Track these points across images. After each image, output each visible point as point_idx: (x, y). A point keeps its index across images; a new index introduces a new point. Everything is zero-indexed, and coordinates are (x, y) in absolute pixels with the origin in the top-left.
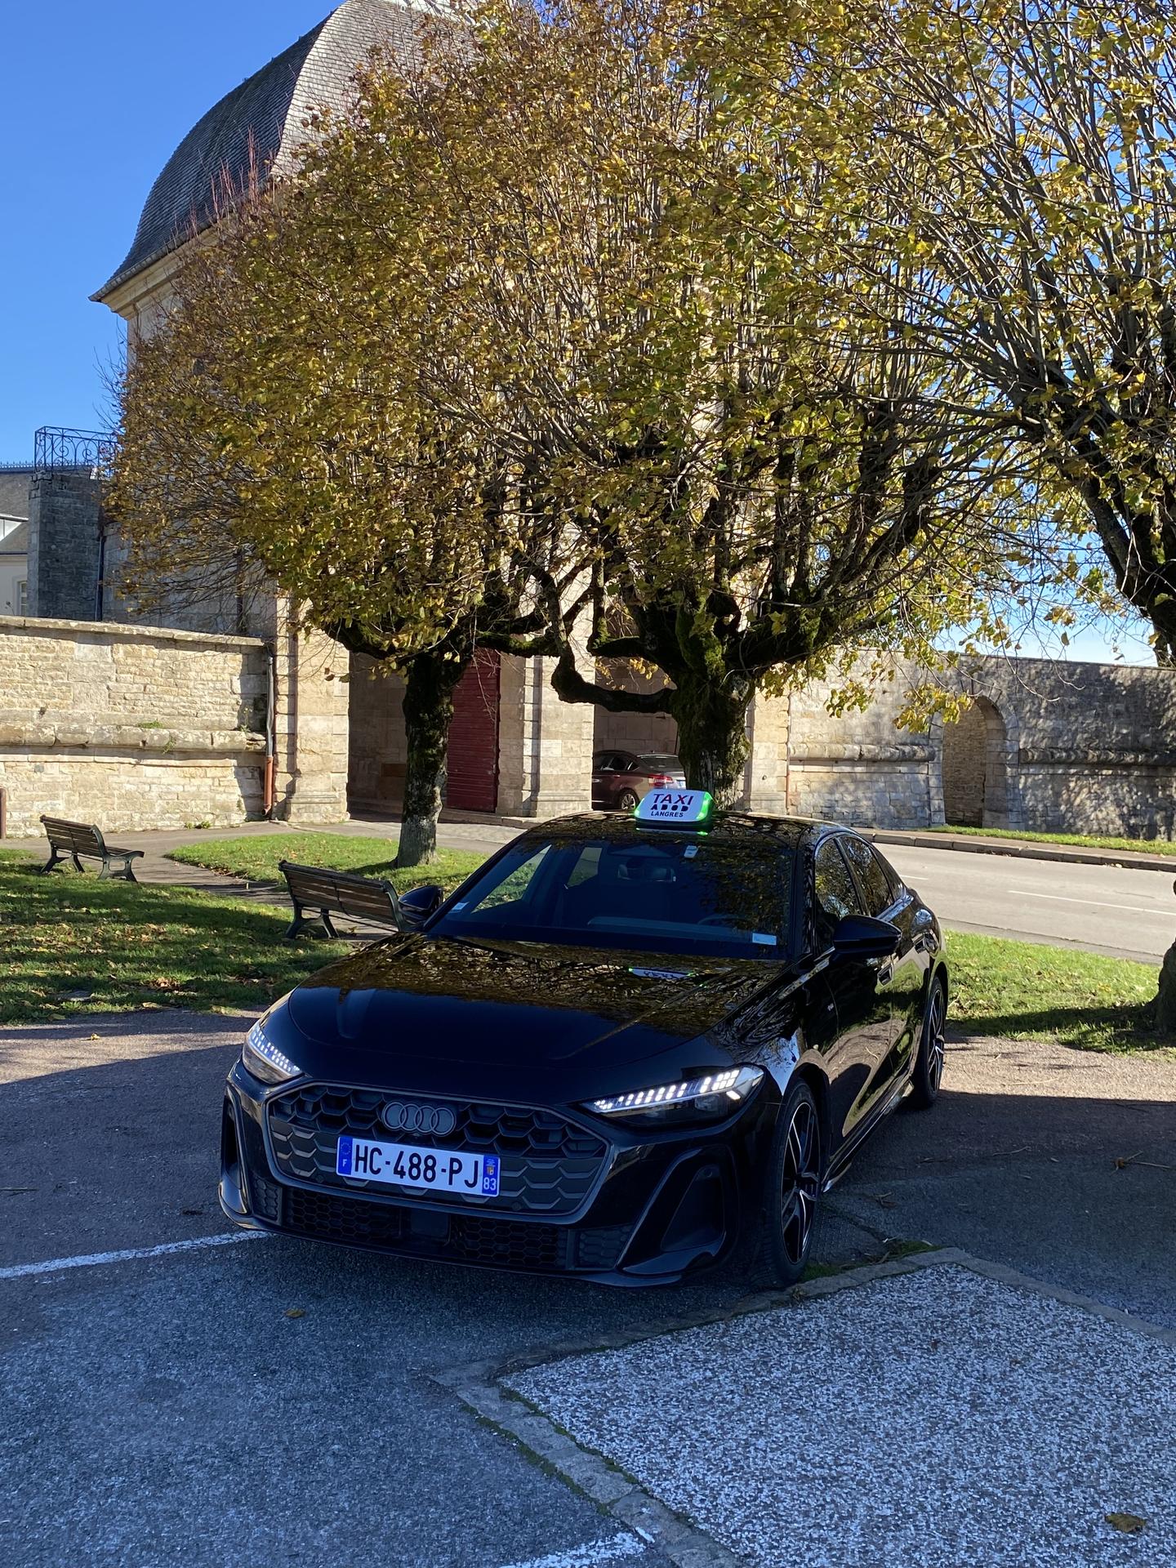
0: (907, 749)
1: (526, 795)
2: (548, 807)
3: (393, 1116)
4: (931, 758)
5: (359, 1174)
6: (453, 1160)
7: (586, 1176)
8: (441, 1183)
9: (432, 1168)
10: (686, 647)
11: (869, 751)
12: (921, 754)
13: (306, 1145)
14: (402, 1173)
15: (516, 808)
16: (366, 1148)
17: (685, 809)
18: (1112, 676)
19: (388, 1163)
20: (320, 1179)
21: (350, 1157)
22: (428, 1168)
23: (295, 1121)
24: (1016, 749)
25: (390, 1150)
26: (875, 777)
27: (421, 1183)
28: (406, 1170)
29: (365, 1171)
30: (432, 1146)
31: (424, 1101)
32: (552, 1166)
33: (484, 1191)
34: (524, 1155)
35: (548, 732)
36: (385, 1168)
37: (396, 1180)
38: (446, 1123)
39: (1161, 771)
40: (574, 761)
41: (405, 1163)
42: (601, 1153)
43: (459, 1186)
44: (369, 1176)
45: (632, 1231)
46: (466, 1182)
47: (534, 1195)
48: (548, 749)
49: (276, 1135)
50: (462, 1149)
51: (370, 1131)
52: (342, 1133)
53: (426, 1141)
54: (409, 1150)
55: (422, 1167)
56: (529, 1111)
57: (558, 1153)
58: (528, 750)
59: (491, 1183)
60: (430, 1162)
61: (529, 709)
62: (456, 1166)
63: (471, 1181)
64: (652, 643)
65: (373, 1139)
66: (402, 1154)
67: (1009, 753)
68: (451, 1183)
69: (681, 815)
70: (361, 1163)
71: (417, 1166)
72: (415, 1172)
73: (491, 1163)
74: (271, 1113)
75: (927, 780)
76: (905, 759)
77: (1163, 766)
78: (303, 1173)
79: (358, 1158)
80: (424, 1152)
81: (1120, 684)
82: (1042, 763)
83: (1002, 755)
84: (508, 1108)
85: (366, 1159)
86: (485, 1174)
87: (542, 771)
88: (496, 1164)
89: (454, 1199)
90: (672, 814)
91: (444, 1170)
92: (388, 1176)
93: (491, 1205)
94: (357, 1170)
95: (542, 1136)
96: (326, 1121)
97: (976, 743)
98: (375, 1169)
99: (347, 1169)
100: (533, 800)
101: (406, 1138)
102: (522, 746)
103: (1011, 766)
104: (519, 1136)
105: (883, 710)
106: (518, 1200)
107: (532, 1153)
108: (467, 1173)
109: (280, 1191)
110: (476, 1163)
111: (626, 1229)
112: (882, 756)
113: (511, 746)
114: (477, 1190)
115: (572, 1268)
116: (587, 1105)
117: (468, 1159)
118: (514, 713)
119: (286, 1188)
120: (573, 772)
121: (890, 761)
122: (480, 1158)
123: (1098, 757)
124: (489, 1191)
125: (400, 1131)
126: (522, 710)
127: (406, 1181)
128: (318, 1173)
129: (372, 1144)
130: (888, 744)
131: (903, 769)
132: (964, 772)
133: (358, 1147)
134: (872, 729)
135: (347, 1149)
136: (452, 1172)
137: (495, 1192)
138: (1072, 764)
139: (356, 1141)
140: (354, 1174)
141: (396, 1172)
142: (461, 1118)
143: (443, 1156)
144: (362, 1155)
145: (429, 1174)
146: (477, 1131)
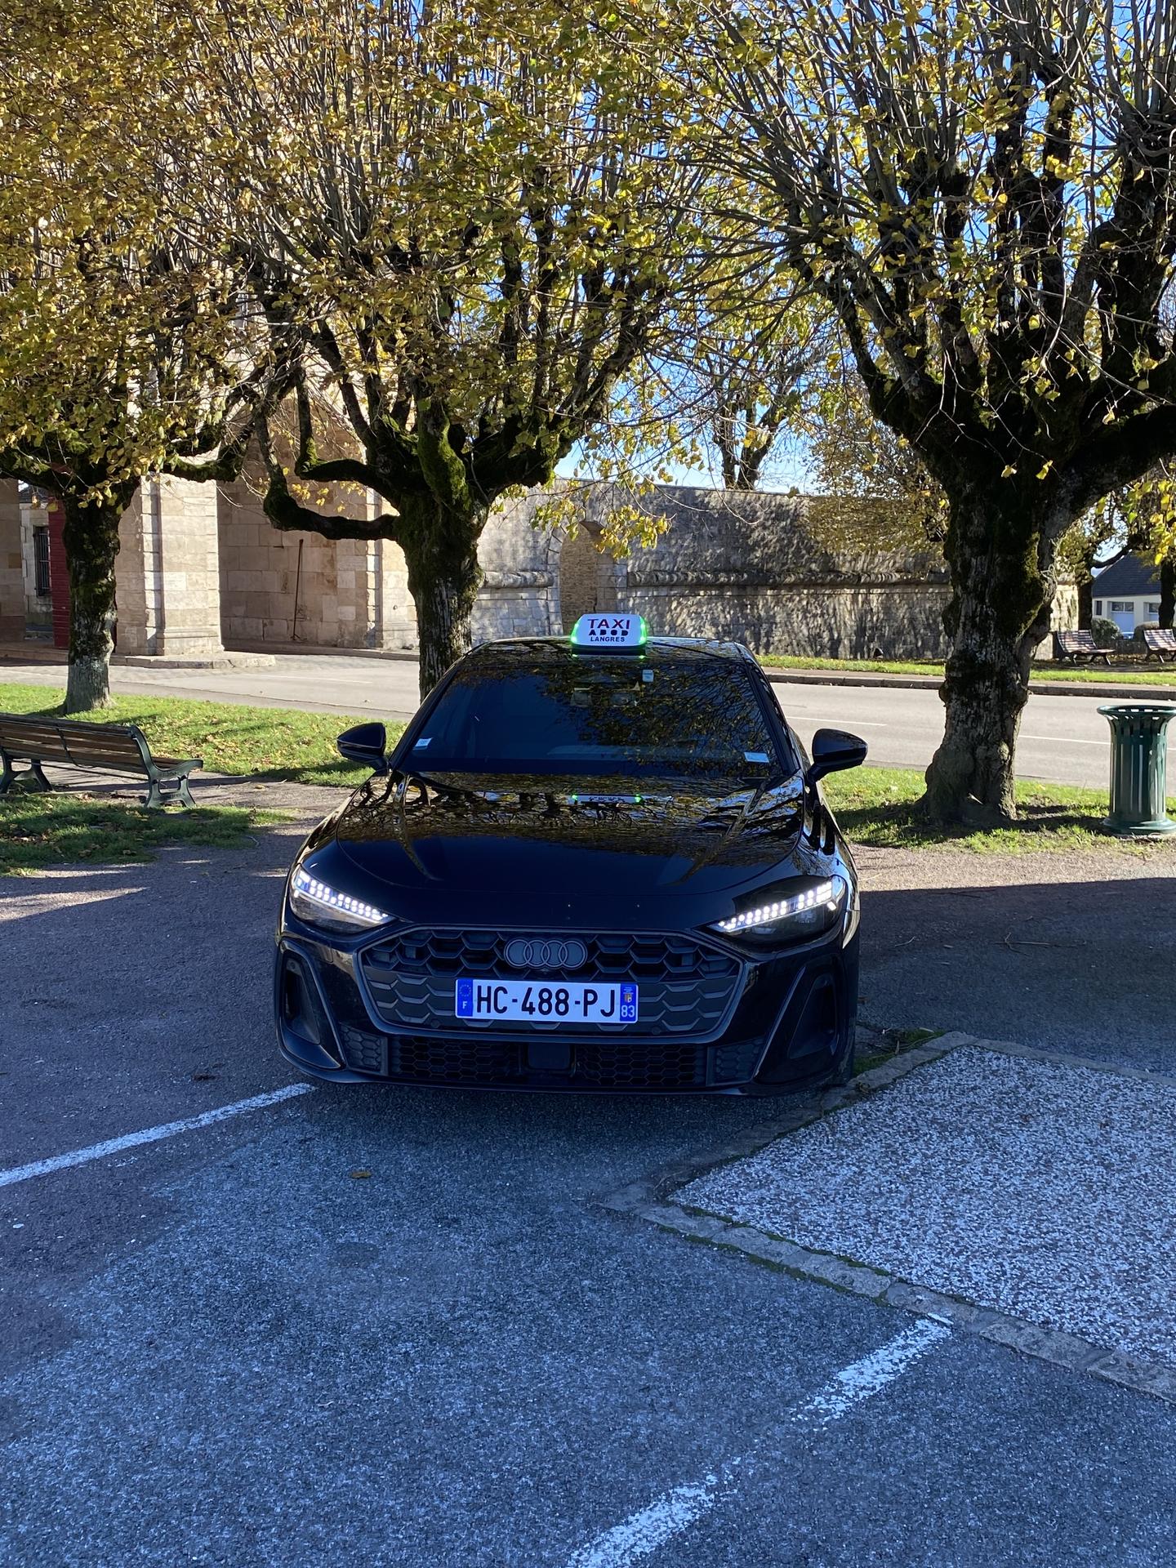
0: (528, 575)
1: (151, 632)
2: (176, 644)
3: (516, 954)
4: (550, 583)
5: (482, 1014)
6: (587, 992)
7: (721, 995)
8: (575, 1015)
9: (565, 1002)
10: (430, 470)
11: (493, 578)
12: (542, 581)
13: (416, 992)
14: (531, 1010)
15: (140, 647)
16: (489, 988)
17: (625, 633)
18: (706, 500)
19: (515, 1001)
20: (437, 1024)
21: (470, 999)
22: (559, 1001)
23: (398, 968)
24: (625, 573)
25: (517, 988)
26: (499, 603)
27: (553, 1017)
28: (536, 1006)
29: (489, 1011)
30: (564, 980)
31: (547, 936)
32: (690, 988)
33: (622, 1019)
34: (663, 980)
35: (170, 563)
36: (510, 1005)
37: (526, 1016)
38: (577, 955)
39: (749, 590)
40: (201, 594)
41: (534, 999)
42: (736, 972)
43: (595, 1016)
44: (494, 1015)
45: (765, 1043)
46: (603, 1012)
47: (672, 1018)
48: (171, 582)
49: (374, 984)
50: (596, 980)
51: (491, 971)
52: (459, 976)
53: (555, 975)
54: (536, 986)
55: (554, 1001)
56: (660, 937)
57: (695, 975)
58: (150, 583)
59: (629, 1011)
60: (562, 996)
61: (148, 539)
62: (591, 997)
63: (608, 1011)
64: (385, 465)
65: (496, 978)
66: (530, 990)
67: (618, 577)
68: (586, 1014)
69: (623, 639)
70: (484, 1004)
71: (548, 1001)
72: (545, 1007)
73: (628, 990)
74: (365, 962)
75: (547, 606)
76: (525, 586)
77: (751, 585)
78: (414, 1020)
79: (480, 999)
80: (554, 986)
81: (713, 508)
82: (648, 585)
83: (613, 578)
84: (637, 936)
85: (490, 999)
86: (623, 1002)
87: (166, 606)
88: (634, 991)
89: (591, 1029)
90: (612, 639)
91: (578, 1003)
92: (515, 1014)
93: (630, 1031)
94: (479, 1010)
95: (676, 960)
96: (437, 965)
97: (585, 569)
98: (500, 1007)
99: (469, 1011)
100: (159, 637)
101: (533, 974)
102: (143, 580)
103: (621, 589)
104: (656, 961)
105: (504, 536)
106: (658, 1024)
107: (671, 977)
108: (604, 1003)
109: (384, 1042)
110: (613, 992)
111: (759, 1042)
112: (505, 583)
113: (130, 580)
114: (615, 1019)
115: (713, 1085)
116: (712, 927)
117: (604, 989)
118: (131, 544)
119: (391, 1037)
120: (200, 606)
121: (511, 587)
122: (617, 987)
123: (697, 577)
124: (628, 1019)
125: (527, 968)
126: (141, 541)
127: (537, 1016)
128: (433, 1018)
129: (495, 984)
130: (510, 571)
131: (524, 595)
132: (575, 597)
133: (479, 988)
134: (495, 555)
135: (466, 993)
136: (587, 1003)
137: (634, 1019)
138: (671, 586)
139: (477, 982)
140: (476, 1015)
141: (524, 1008)
142: (592, 949)
143: (576, 989)
144: (484, 994)
145: (562, 1007)
146: (608, 960)
